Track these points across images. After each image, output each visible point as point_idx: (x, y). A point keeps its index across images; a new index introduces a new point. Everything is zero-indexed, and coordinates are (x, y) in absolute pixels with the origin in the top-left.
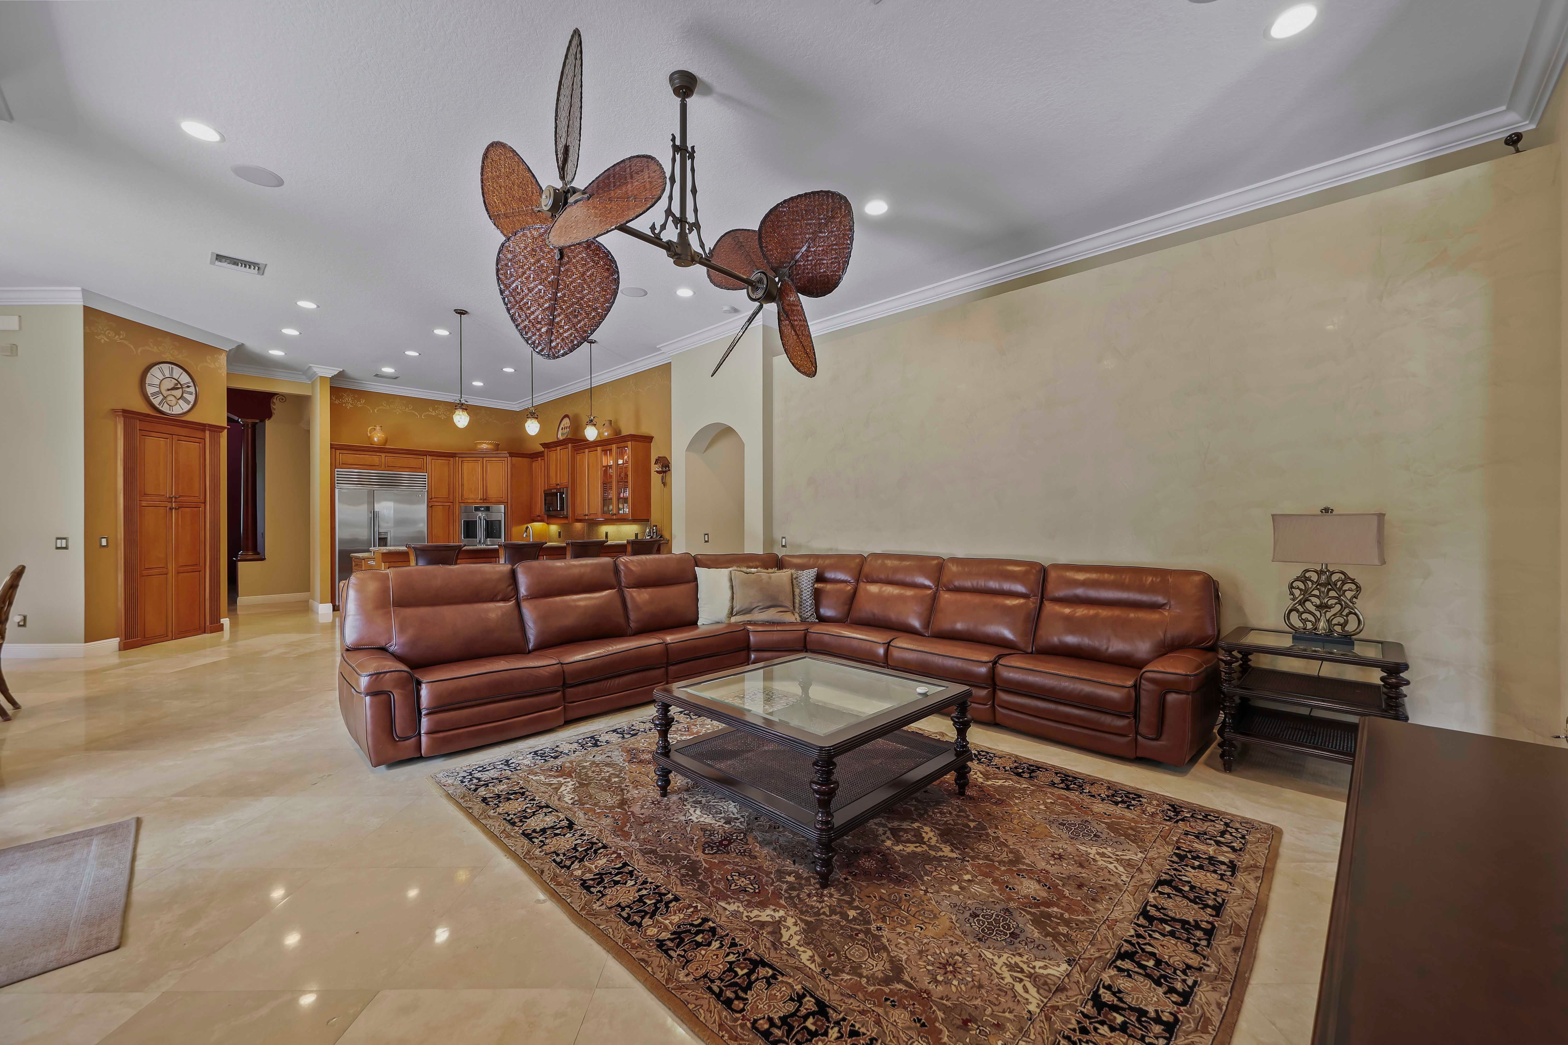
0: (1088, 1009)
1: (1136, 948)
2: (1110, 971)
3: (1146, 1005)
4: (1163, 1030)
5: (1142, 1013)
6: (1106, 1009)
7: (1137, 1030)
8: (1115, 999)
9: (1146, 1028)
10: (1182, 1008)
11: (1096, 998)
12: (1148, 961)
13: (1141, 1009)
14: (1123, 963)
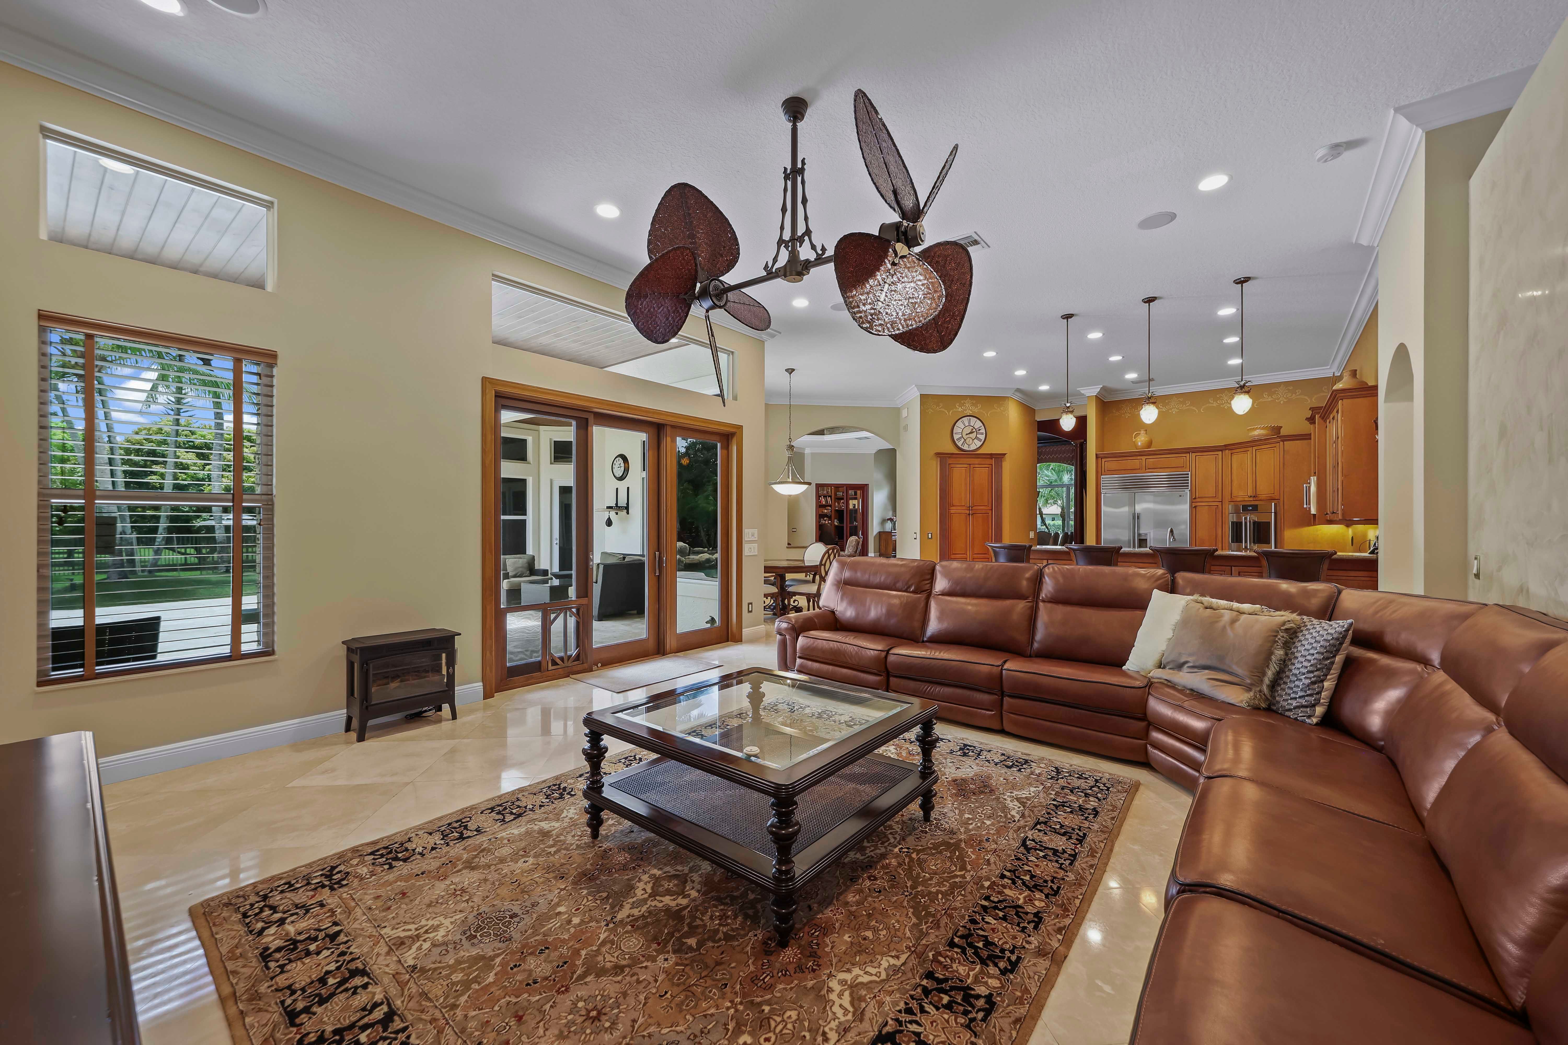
0: (358, 963)
1: (391, 1033)
2: (381, 996)
3: (326, 1008)
4: (295, 1009)
5: (322, 1001)
6: (348, 975)
7: (313, 989)
8: (350, 986)
9: (309, 997)
10: (298, 1036)
11: (363, 973)
12: (368, 1036)
13: (327, 1002)
14: (382, 1012)
